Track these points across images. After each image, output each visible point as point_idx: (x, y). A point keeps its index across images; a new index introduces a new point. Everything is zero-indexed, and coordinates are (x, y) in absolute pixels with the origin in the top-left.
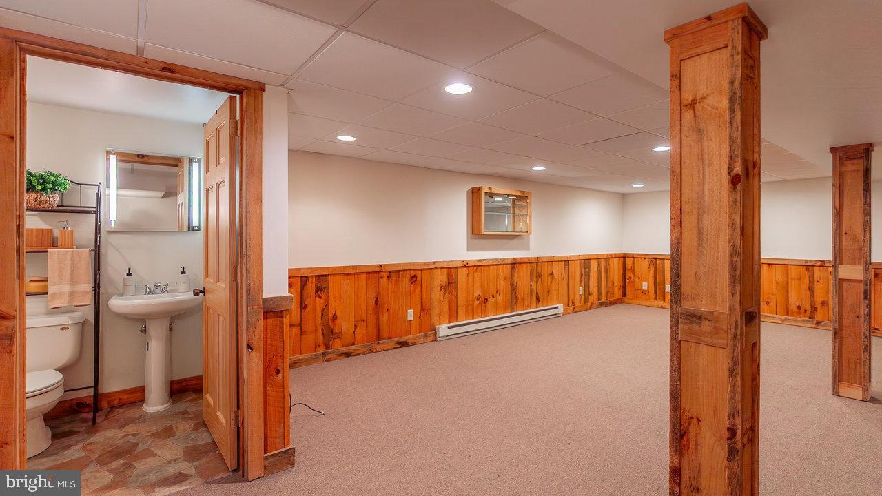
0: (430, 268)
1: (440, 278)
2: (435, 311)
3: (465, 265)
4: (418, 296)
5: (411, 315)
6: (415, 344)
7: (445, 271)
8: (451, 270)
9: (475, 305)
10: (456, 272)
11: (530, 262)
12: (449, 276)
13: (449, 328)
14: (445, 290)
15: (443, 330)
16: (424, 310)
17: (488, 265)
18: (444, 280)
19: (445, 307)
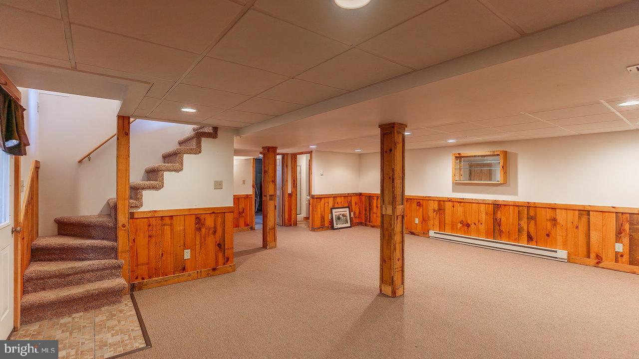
0: (428, 199)
1: (434, 206)
2: (430, 223)
3: (450, 200)
4: (421, 213)
5: (417, 221)
6: (418, 235)
7: (436, 202)
8: (441, 202)
9: (459, 227)
10: (444, 204)
11: (516, 205)
12: (439, 205)
13: (435, 233)
14: (437, 213)
15: (431, 233)
16: (424, 220)
17: (469, 203)
18: (436, 207)
19: (437, 222)
